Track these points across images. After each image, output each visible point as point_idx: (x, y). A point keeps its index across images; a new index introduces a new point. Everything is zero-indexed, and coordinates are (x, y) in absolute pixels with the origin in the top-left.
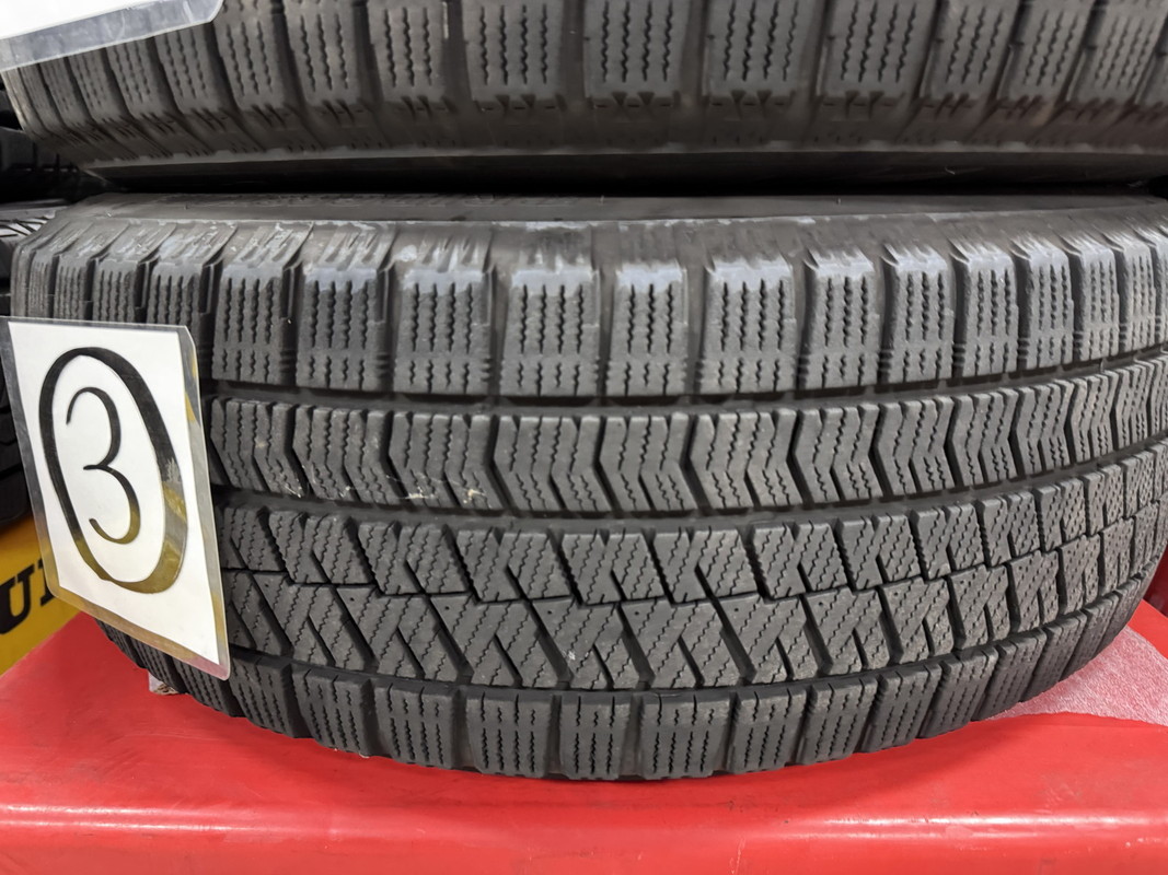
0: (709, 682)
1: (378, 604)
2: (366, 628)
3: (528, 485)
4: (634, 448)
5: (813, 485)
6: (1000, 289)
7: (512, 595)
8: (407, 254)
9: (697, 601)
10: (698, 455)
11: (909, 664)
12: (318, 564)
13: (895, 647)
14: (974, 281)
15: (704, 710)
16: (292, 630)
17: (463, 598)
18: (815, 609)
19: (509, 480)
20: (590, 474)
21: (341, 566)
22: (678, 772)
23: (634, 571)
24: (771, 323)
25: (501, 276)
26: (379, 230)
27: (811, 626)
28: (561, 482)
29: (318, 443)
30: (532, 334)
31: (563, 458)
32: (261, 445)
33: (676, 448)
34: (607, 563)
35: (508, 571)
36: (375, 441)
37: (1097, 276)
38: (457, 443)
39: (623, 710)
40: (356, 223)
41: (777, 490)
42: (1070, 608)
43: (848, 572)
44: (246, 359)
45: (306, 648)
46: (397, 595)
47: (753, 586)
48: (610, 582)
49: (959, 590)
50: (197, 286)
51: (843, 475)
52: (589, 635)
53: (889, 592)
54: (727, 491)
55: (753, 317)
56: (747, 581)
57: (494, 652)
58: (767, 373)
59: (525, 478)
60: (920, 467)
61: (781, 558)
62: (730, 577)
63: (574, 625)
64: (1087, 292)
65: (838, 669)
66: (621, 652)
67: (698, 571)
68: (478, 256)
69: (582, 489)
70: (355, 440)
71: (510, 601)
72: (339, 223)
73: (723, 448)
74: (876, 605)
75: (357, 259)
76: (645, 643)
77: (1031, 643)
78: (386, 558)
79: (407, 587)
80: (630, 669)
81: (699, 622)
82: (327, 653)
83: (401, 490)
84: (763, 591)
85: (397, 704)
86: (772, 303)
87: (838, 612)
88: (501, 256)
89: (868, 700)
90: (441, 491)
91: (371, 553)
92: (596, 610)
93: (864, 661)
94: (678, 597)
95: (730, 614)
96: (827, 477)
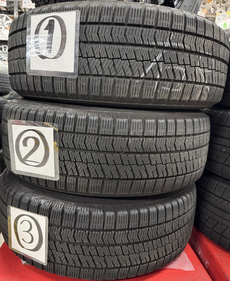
0: (116, 267)
1: (70, 255)
2: (68, 259)
3: (93, 241)
4: (107, 236)
5: (130, 240)
6: (155, 214)
7: (90, 255)
8: (79, 208)
9: (114, 256)
10: (115, 237)
11: (143, 263)
12: (62, 249)
13: (141, 261)
14: (151, 213)
15: (115, 270)
16: (56, 258)
17: (83, 255)
18: (130, 256)
19: (90, 240)
20: (101, 239)
21: (66, 250)
22: (111, 279)
23: (106, 252)
24: (125, 220)
25: (91, 212)
26: (74, 204)
27: (129, 259)
28: (97, 241)
29: (64, 233)
30: (95, 221)
31: (98, 237)
32: (56, 233)
33: (113, 236)
34: (103, 251)
35: (89, 252)
36: (73, 234)
37: (169, 210)
38: (84, 235)
39: (104, 270)
40: (71, 203)
41: (125, 241)
42: (168, 253)
43: (135, 252)
44: (55, 221)
45: (58, 261)
46: (73, 254)
47: (122, 254)
48: (103, 253)
49: (150, 253)
50: (48, 210)
51: (134, 239)
52: (100, 260)
53: (140, 254)
54: (119, 242)
55: (123, 220)
56: (121, 253)
57: (86, 263)
58: (124, 227)
59: (93, 240)
60: (144, 237)
61: (126, 250)
62: (119, 253)
63: (98, 259)
64: (167, 212)
65: (133, 264)
66: (104, 263)
67: (115, 252)
68: (88, 210)
69: (100, 241)
70: (70, 234)
71: (89, 256)
72: (69, 202)
73: (119, 236)
74: (138, 255)
75: (72, 209)
76: (107, 261)
77: (162, 259)
78: (72, 249)
79: (75, 253)
80: (105, 265)
81: (115, 258)
82: (62, 262)
83: (75, 240)
84: (123, 254)
85: (71, 269)
86: (125, 218)
87: (133, 257)
88: (91, 209)
89: (137, 268)
90: (81, 241)
91: (70, 248)
92: (101, 257)
93: (137, 263)
94: (112, 255)
95: (119, 257)
96: (132, 239)
